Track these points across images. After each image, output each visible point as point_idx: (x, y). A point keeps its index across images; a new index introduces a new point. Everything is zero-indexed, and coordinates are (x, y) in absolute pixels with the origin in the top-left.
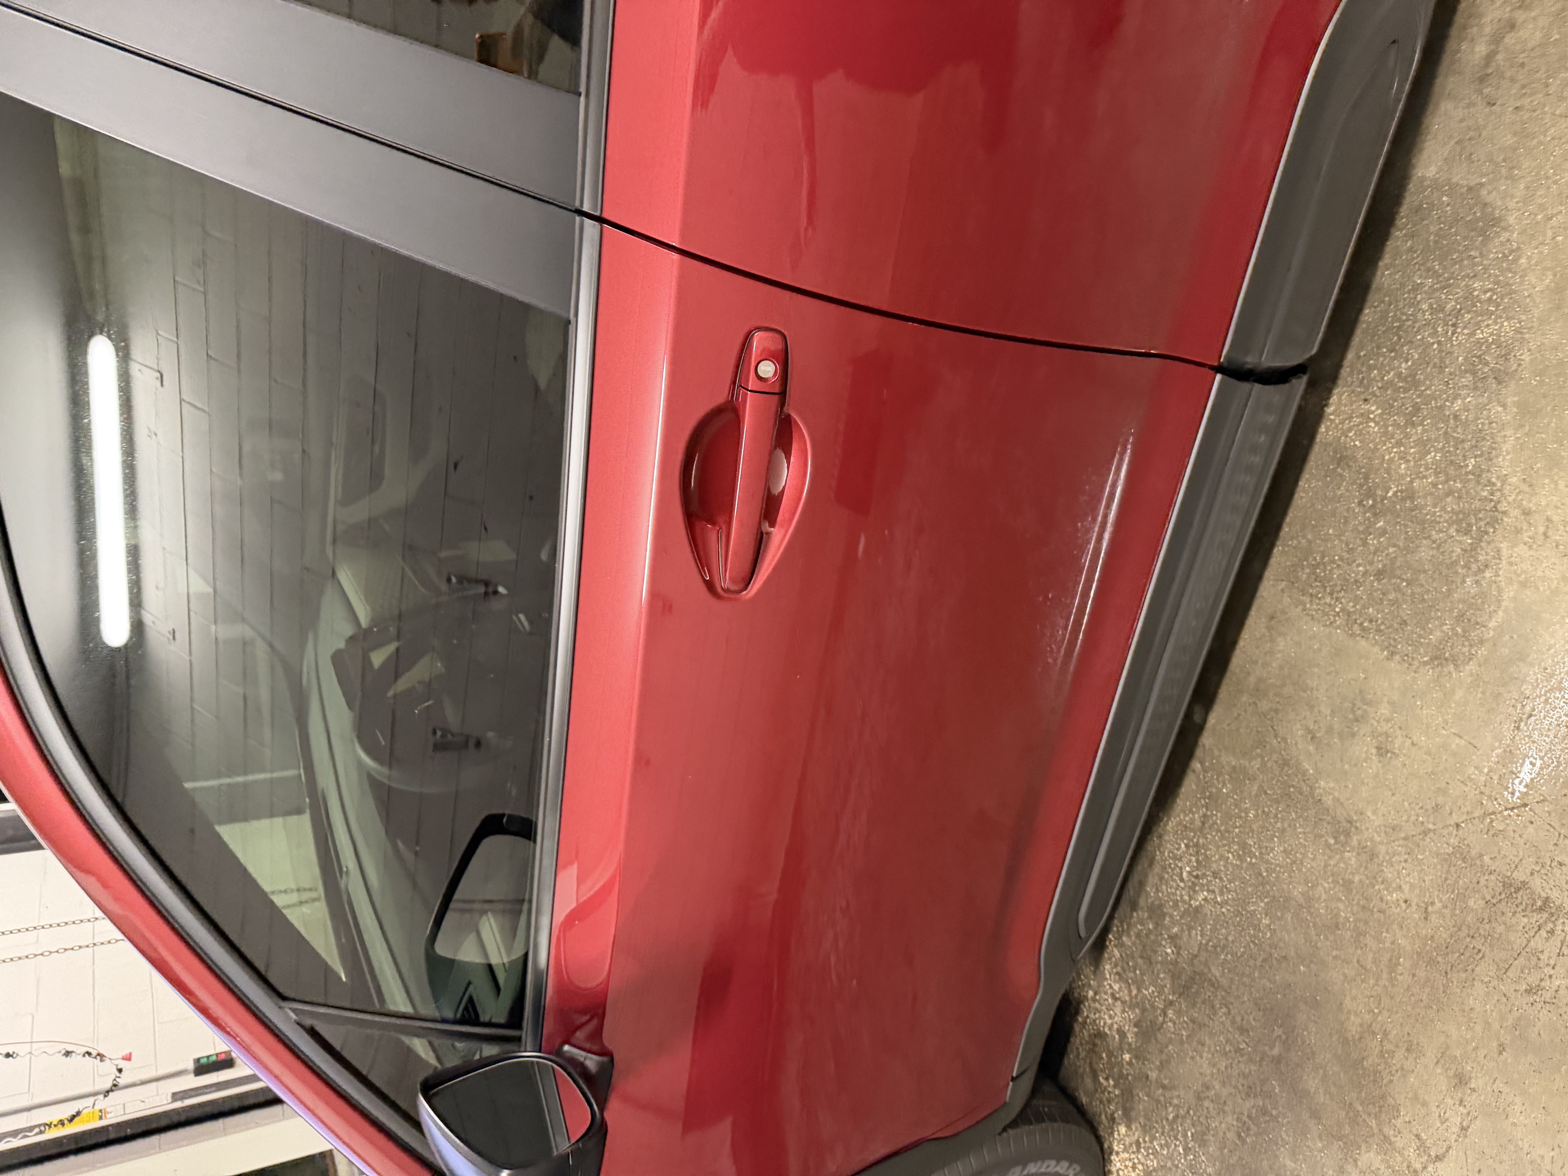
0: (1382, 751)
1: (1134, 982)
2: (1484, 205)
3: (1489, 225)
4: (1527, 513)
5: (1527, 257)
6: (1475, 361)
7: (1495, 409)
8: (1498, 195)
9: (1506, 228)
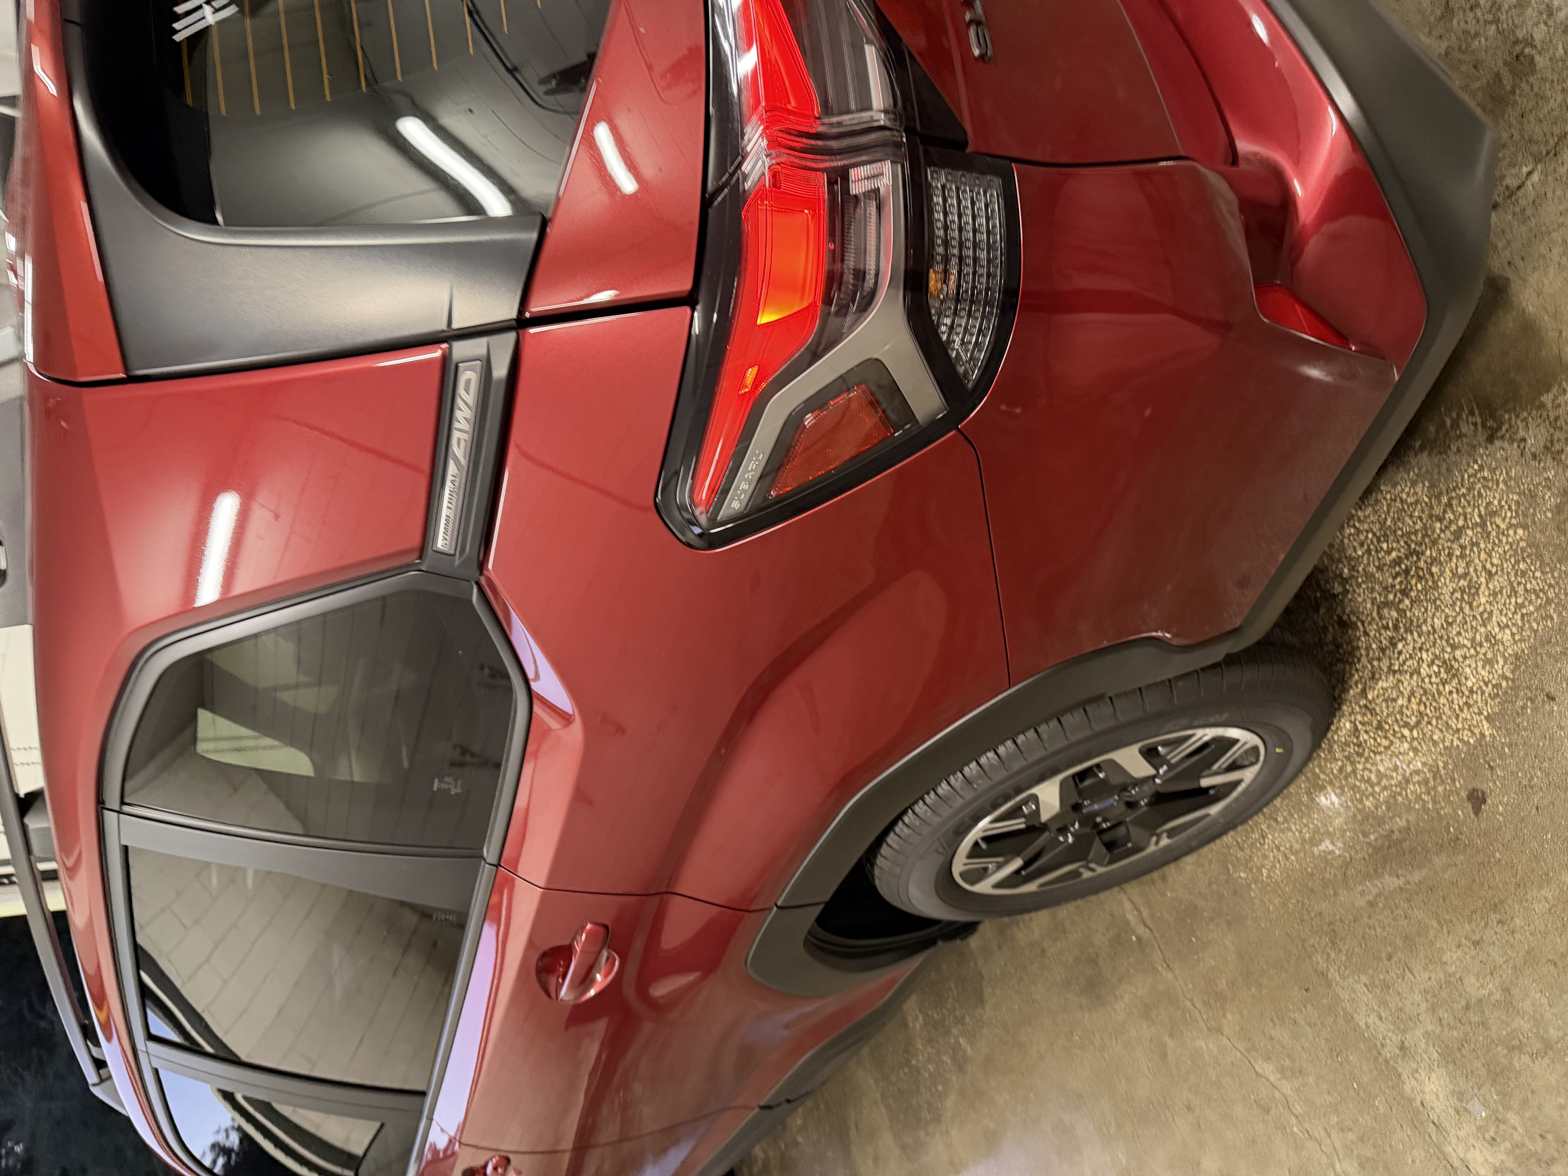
0: (875, 1160)
2: (982, 989)
3: (981, 1000)
4: (948, 1132)
5: (985, 1031)
6: (957, 1048)
7: (954, 1078)
8: (987, 991)
9: (984, 1009)
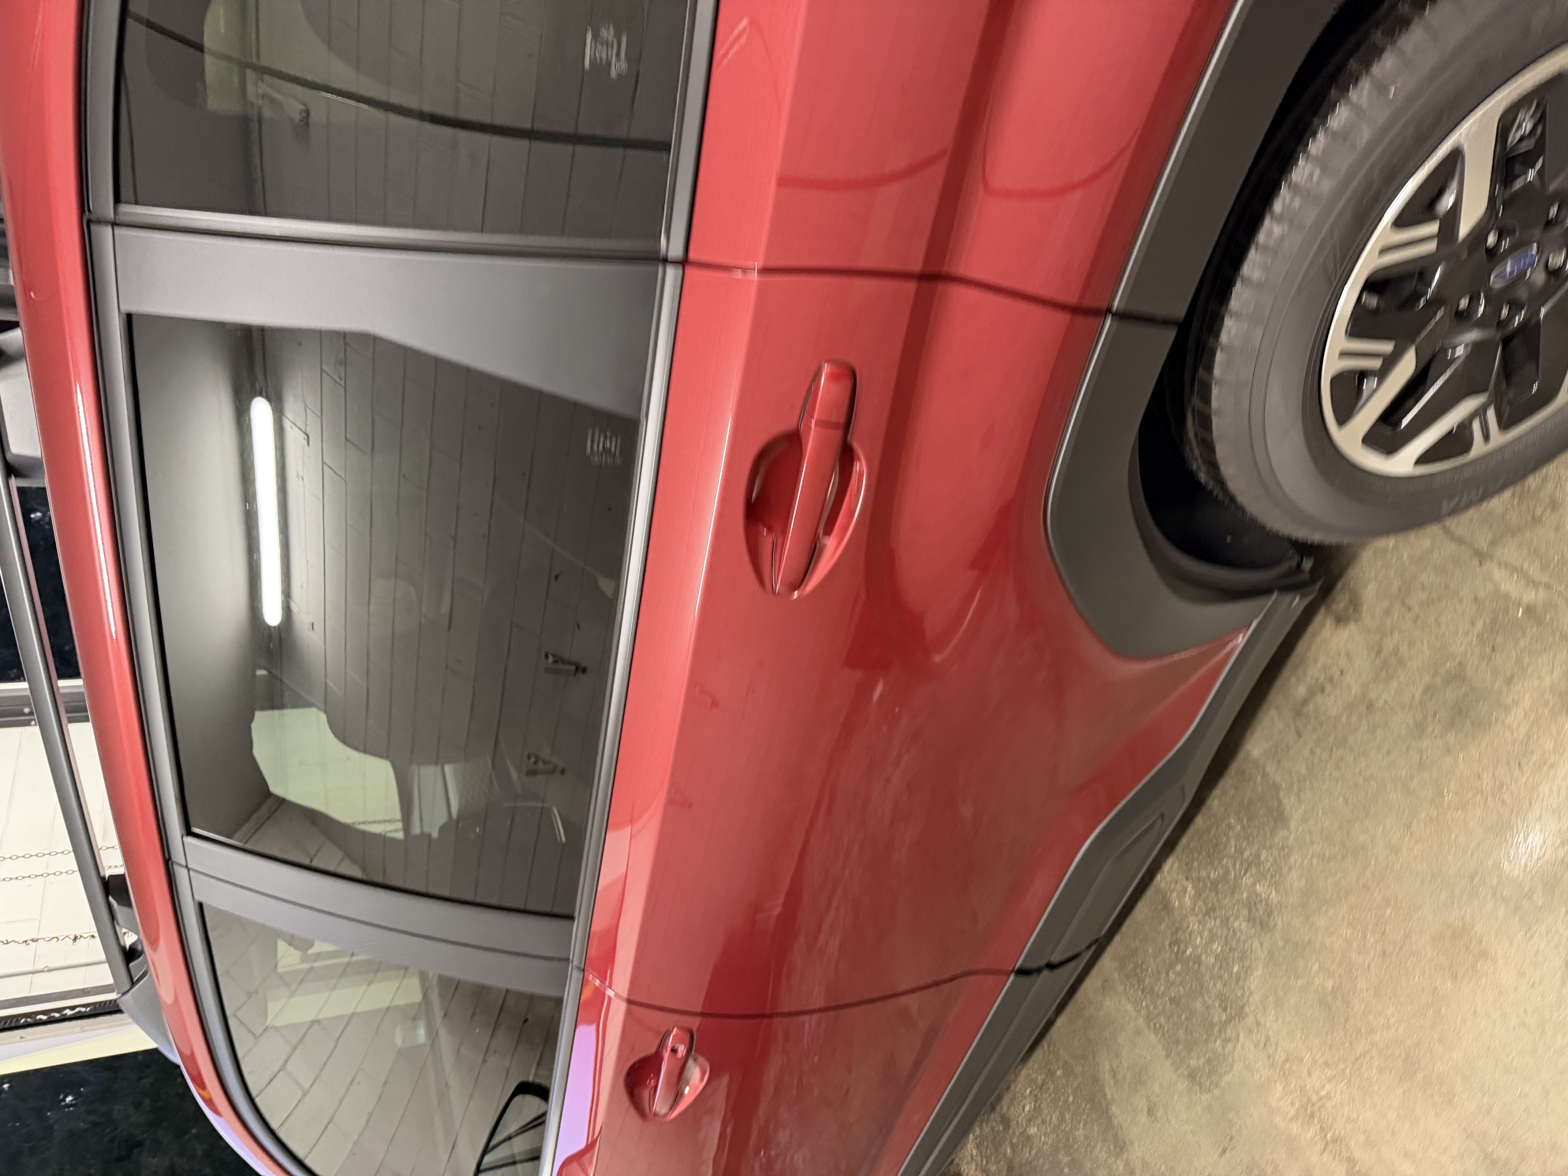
0: (1151, 1112)
1: (986, 1157)
2: (1280, 802)
3: (1280, 818)
4: (1258, 1024)
5: (1295, 858)
6: (1252, 903)
7: (1256, 944)
8: (1289, 802)
9: (1288, 829)
